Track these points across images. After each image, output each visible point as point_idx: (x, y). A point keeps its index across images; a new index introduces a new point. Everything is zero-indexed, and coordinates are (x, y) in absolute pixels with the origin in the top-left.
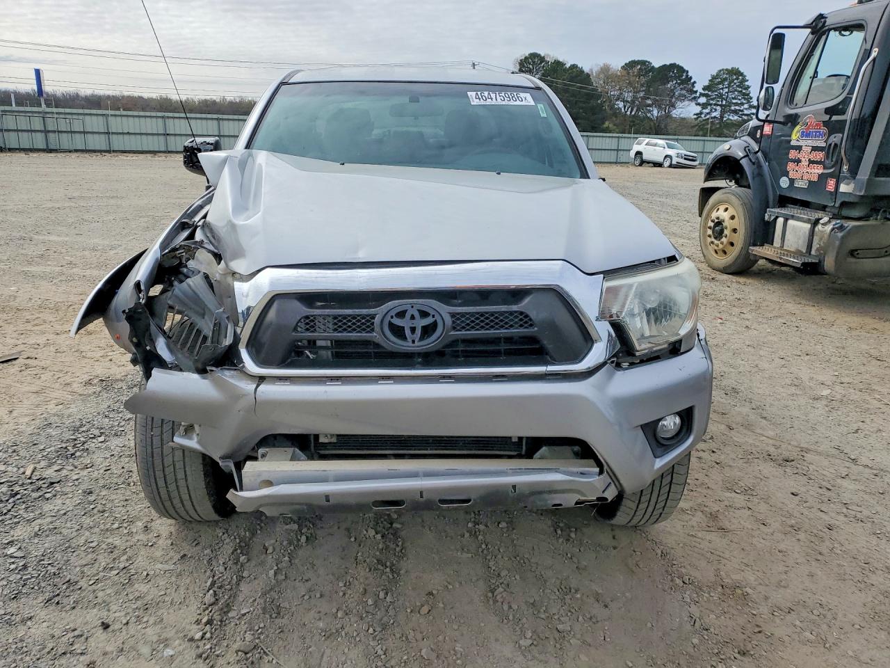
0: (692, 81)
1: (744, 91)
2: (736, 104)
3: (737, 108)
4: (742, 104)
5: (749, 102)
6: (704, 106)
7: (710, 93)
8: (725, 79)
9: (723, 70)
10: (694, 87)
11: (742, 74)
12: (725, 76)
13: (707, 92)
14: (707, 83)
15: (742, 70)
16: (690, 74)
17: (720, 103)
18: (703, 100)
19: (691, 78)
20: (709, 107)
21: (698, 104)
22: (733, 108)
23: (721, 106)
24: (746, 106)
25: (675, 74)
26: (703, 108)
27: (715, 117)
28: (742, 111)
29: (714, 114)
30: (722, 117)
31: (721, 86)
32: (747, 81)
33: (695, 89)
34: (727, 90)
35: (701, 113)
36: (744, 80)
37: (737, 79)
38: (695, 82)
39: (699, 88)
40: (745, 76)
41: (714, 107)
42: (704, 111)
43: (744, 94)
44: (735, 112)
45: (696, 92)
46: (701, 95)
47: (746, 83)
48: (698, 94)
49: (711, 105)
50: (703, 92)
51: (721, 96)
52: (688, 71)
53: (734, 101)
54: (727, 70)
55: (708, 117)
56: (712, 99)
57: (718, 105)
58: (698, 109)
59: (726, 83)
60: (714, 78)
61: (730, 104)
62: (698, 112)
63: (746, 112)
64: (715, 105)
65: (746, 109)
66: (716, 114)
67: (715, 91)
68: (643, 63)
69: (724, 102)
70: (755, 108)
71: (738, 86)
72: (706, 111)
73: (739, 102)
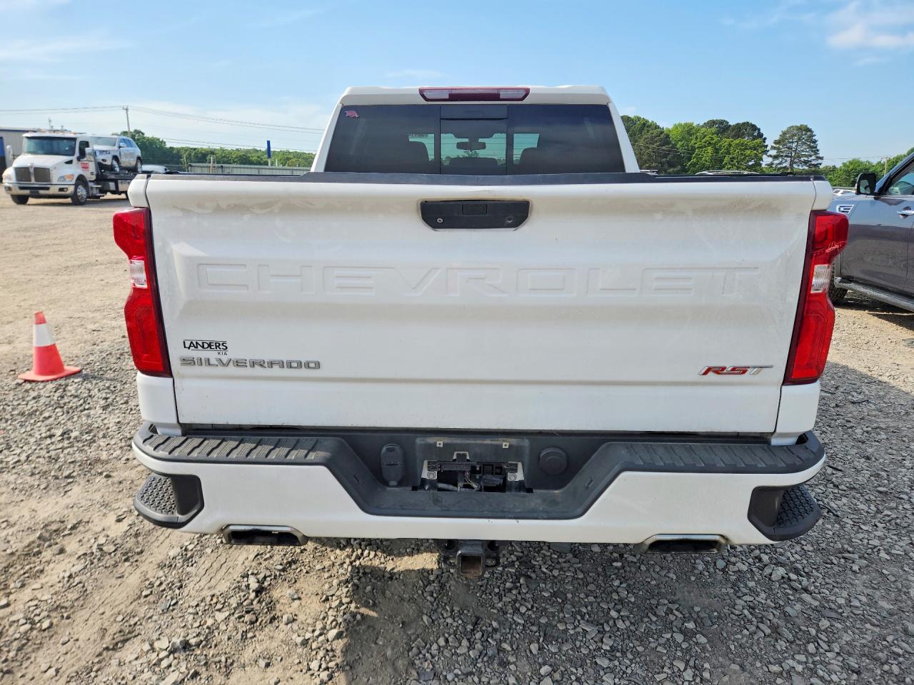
0: (763, 137)
1: (812, 145)
2: (805, 156)
3: (806, 159)
4: (811, 156)
5: (816, 154)
6: (775, 157)
7: (781, 147)
8: (795, 135)
9: (790, 127)
10: (764, 142)
11: (809, 130)
12: (795, 132)
13: (777, 146)
14: (777, 138)
15: (809, 127)
16: (761, 131)
17: (790, 155)
18: (774, 153)
19: (763, 134)
20: (780, 158)
21: (771, 156)
22: (802, 159)
23: (791, 157)
24: (813, 157)
25: (748, 130)
27: (785, 167)
28: (811, 161)
29: (784, 165)
30: (791, 167)
31: (791, 140)
32: (815, 135)
33: (765, 144)
34: (796, 144)
35: (772, 164)
36: (812, 135)
37: (805, 134)
38: (765, 139)
39: (769, 143)
40: (813, 132)
41: (785, 158)
43: (812, 147)
44: (806, 162)
45: (767, 146)
46: (773, 148)
47: (814, 138)
49: (782, 156)
50: (774, 145)
51: (791, 149)
52: (759, 130)
53: (803, 153)
54: (796, 127)
56: (784, 152)
57: (788, 157)
58: (770, 160)
59: (796, 138)
60: (784, 133)
61: (799, 156)
63: (813, 163)
64: (785, 156)
65: (814, 160)
66: (787, 164)
67: (786, 145)
68: (722, 122)
69: (793, 155)
70: (822, 158)
71: (806, 140)
72: (776, 162)
73: (807, 153)
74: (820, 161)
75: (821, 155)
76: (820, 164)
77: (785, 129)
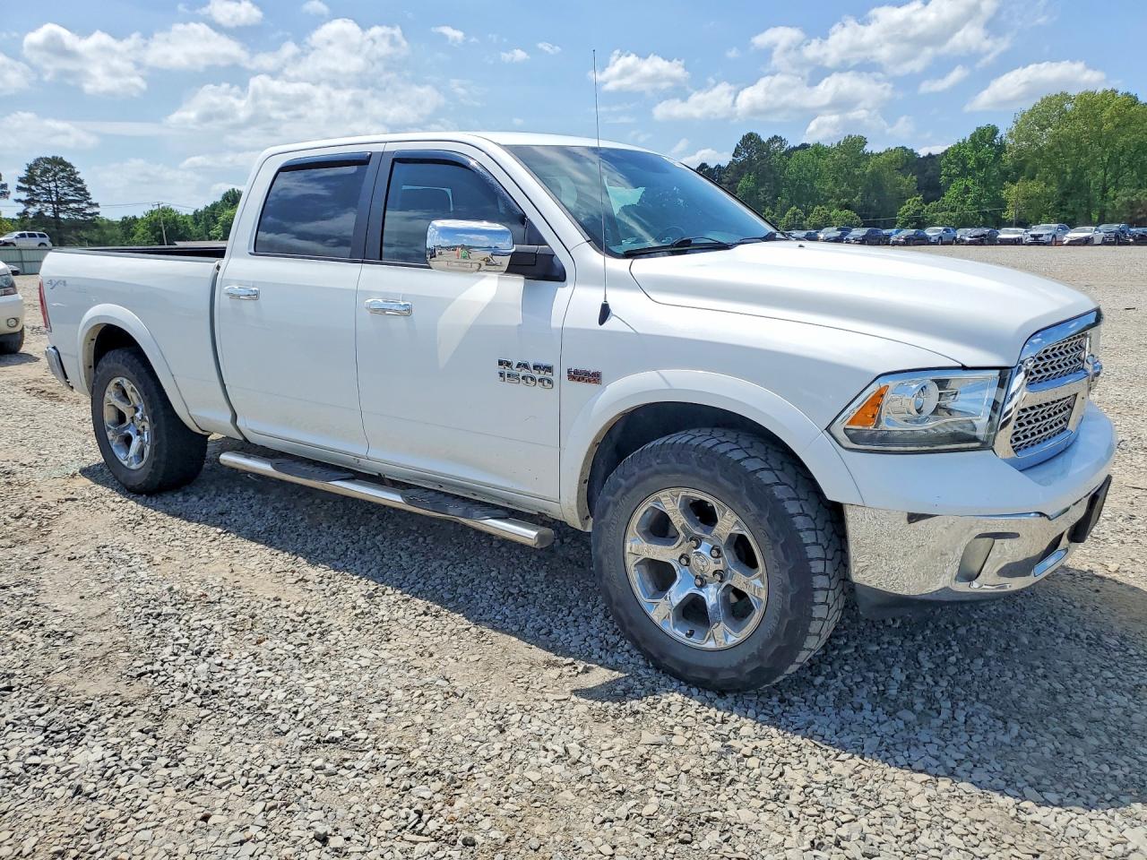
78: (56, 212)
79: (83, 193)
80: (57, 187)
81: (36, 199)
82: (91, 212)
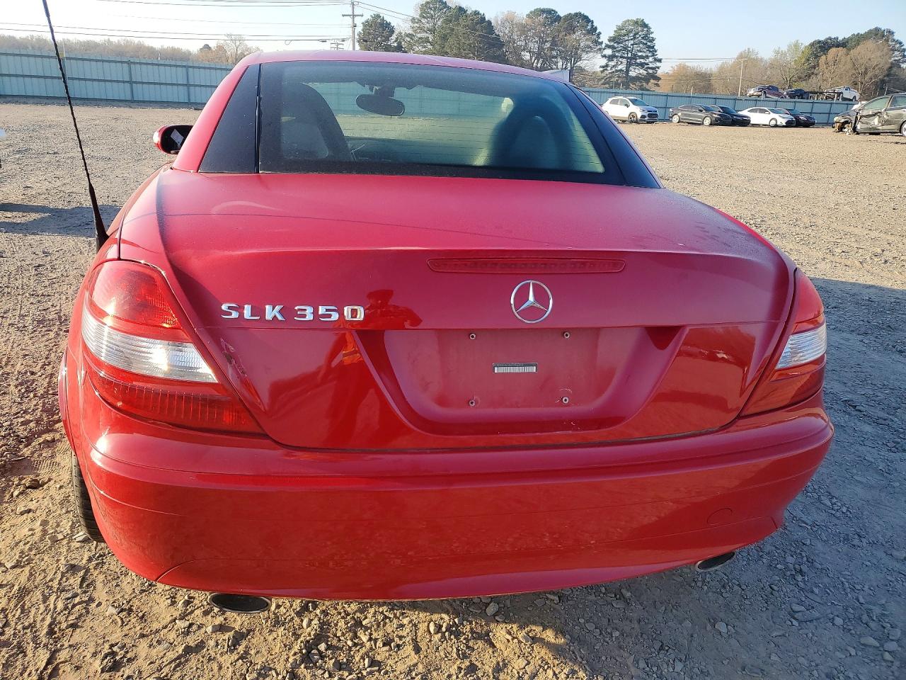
0: (597, 32)
1: (649, 44)
2: (641, 57)
3: (642, 61)
4: (647, 57)
5: (653, 55)
6: (610, 58)
7: (616, 45)
8: (630, 31)
9: (628, 21)
10: (599, 38)
11: (645, 26)
12: (630, 27)
13: (612, 44)
14: (612, 34)
16: (595, 24)
17: (626, 56)
18: (609, 52)
19: (596, 28)
20: (615, 59)
21: (604, 56)
22: (638, 61)
23: (627, 58)
24: (651, 59)
25: (581, 21)
26: (609, 61)
27: (621, 70)
28: (648, 64)
29: (619, 67)
30: (628, 71)
31: (626, 38)
32: (652, 33)
33: (600, 41)
34: (632, 42)
35: (607, 66)
36: (649, 32)
37: (642, 31)
38: (600, 33)
39: (604, 39)
40: (650, 28)
41: (620, 60)
42: (610, 63)
43: (649, 47)
44: (642, 65)
45: (602, 43)
46: (607, 46)
47: (651, 36)
48: (603, 46)
49: (617, 57)
50: (608, 43)
51: (625, 48)
52: (592, 22)
53: (640, 54)
54: (631, 21)
55: (614, 70)
56: (619, 51)
57: (624, 58)
58: (604, 62)
59: (631, 35)
60: (620, 29)
61: (635, 57)
62: (604, 64)
63: (651, 65)
64: (621, 57)
65: (651, 62)
66: (622, 67)
67: (622, 43)
68: (550, 12)
69: (630, 55)
70: (660, 61)
71: (643, 38)
72: (612, 63)
73: (644, 55)
74: (658, 64)
75: (659, 57)
76: (658, 68)
77: (620, 24)
78: (629, 65)
79: (652, 49)
80: (632, 45)
81: (617, 54)
82: (654, 66)
